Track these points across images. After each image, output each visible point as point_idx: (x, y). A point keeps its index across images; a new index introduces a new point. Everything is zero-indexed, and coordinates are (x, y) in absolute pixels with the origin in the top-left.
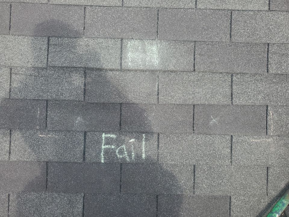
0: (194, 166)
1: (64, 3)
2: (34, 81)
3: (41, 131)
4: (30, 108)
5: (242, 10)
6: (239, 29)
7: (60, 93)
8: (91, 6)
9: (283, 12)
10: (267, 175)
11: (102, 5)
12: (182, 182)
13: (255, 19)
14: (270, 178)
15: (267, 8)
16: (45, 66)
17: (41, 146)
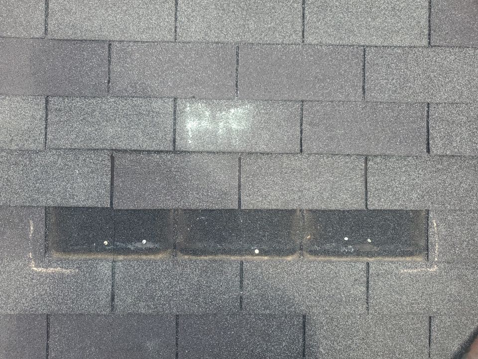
0: (304, 317)
1: (72, 37)
2: (23, 174)
3: (37, 260)
4: (17, 220)
5: (383, 46)
6: (377, 79)
7: (70, 194)
8: (120, 42)
9: (453, 49)
10: (430, 331)
11: (139, 39)
12: (284, 344)
13: (405, 62)
14: (434, 334)
15: (425, 42)
16: (41, 147)
17: (37, 288)
